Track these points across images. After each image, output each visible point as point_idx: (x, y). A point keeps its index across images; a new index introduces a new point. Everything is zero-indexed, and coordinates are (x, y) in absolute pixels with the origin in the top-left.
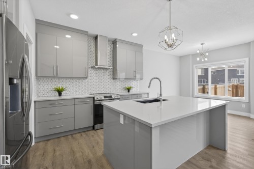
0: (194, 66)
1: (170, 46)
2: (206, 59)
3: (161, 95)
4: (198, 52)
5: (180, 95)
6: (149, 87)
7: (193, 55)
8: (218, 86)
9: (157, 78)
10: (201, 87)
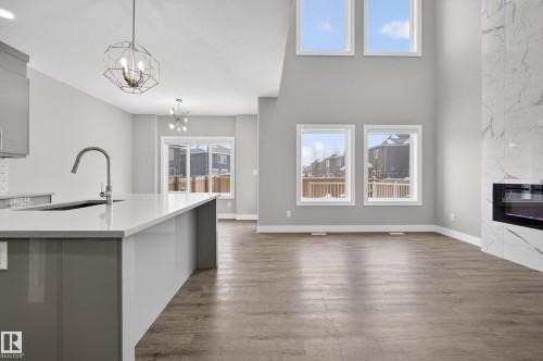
0: (163, 138)
1: (133, 84)
2: (185, 129)
3: (108, 189)
4: (172, 113)
5: (134, 192)
6: (74, 171)
7: (160, 117)
8: (197, 179)
9: (99, 150)
10: (172, 181)
